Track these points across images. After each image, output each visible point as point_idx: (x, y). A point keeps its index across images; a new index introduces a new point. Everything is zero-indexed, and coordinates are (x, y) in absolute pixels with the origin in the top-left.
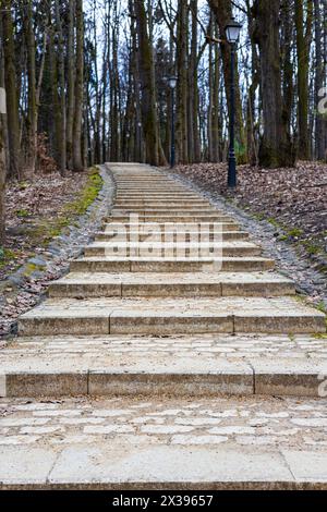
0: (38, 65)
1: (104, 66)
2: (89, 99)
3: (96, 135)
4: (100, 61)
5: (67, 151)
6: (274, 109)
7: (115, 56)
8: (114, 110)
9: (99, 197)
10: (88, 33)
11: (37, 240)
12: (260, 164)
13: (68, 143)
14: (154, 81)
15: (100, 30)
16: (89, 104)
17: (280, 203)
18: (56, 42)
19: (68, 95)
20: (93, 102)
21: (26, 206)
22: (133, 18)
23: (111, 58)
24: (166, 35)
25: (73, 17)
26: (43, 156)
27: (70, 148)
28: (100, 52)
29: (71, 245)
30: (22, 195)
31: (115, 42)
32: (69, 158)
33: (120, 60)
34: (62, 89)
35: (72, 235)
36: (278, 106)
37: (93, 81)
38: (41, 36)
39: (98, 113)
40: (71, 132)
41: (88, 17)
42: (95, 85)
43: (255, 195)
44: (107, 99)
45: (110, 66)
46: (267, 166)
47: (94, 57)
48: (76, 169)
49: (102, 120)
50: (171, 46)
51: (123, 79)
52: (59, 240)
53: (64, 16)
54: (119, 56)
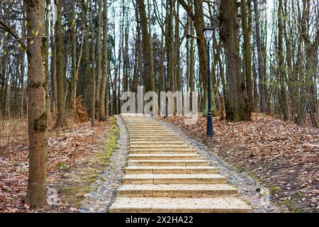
0: (78, 50)
1: (120, 51)
2: (110, 70)
3: (114, 92)
4: (117, 48)
5: (96, 106)
6: (235, 81)
7: (126, 44)
8: (126, 76)
9: (118, 146)
10: (110, 31)
11: (72, 198)
12: (227, 118)
13: (96, 102)
14: (152, 61)
15: (117, 29)
16: (110, 74)
17: (252, 156)
18: (90, 37)
19: (97, 69)
20: (112, 72)
21: (66, 158)
22: (138, 22)
23: (124, 46)
24: (159, 31)
25: (100, 22)
26: (80, 111)
27: (98, 105)
28: (117, 42)
29: (98, 202)
30: (64, 144)
31: (127, 36)
32: (97, 111)
33: (130, 47)
34: (93, 65)
35: (99, 190)
36: (238, 79)
37: (113, 60)
38: (80, 33)
39: (115, 79)
40: (98, 94)
41: (110, 21)
42: (114, 62)
43: (229, 146)
44: (122, 70)
45: (124, 51)
46: (232, 120)
47: (114, 45)
48: (101, 119)
49: (118, 83)
50: (162, 38)
51: (132, 58)
52: (89, 198)
53: (96, 21)
54: (129, 45)
